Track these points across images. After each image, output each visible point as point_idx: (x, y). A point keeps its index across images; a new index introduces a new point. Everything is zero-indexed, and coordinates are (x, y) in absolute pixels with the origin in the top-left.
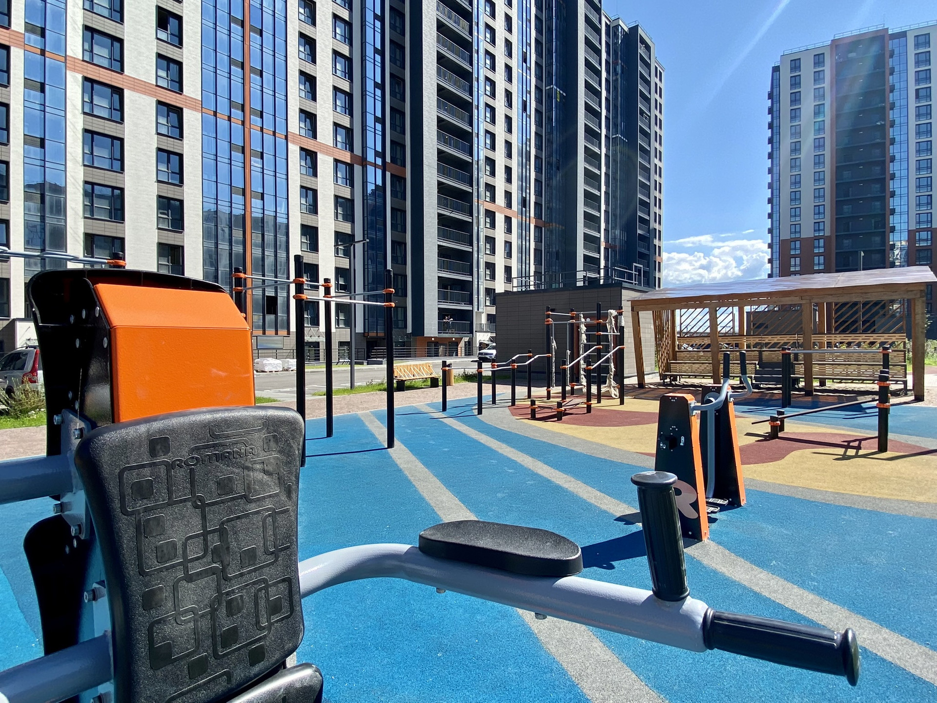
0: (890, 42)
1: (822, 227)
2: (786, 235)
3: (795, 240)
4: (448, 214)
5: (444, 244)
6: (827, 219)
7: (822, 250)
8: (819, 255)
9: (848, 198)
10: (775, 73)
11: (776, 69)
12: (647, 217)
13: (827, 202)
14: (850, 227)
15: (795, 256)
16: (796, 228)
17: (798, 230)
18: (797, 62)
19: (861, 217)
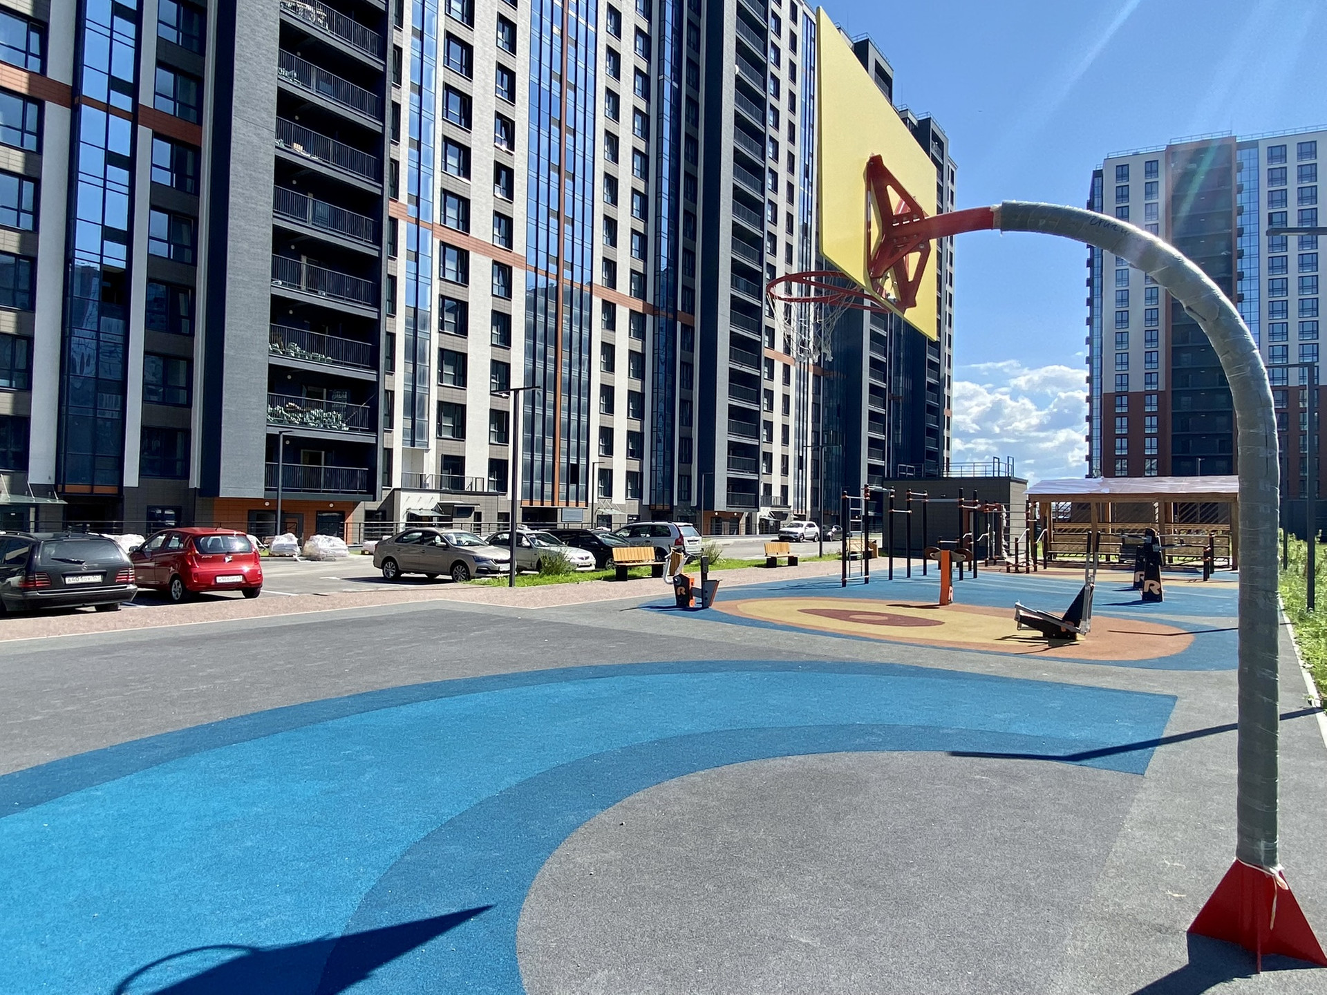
0: (1238, 152)
1: (1154, 380)
2: (1110, 388)
3: (1120, 394)
4: (738, 368)
5: (735, 404)
6: (1162, 369)
7: (1155, 409)
8: (1151, 414)
9: (1187, 345)
10: (1096, 179)
11: (1098, 174)
12: (936, 360)
13: (1162, 349)
14: (1190, 381)
15: (1121, 415)
16: (1123, 378)
17: (1125, 381)
18: (1125, 168)
19: (1203, 369)
